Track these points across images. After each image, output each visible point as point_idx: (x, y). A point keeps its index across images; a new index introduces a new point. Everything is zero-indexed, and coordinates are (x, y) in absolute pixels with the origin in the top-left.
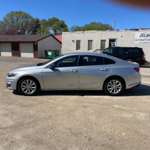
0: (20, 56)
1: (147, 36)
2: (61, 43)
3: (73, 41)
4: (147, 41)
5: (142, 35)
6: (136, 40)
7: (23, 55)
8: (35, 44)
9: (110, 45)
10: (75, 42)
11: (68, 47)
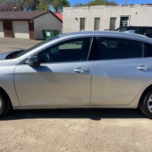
0: (13, 37)
2: (62, 21)
3: (76, 19)
7: (18, 35)
8: (31, 22)
9: (121, 24)
10: (79, 19)
11: (70, 27)
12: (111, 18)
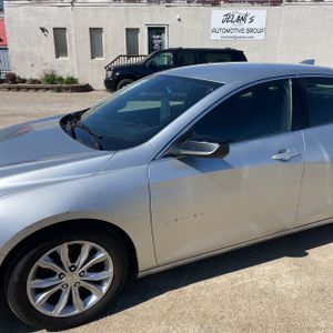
1: (238, 20)
3: (43, 30)
4: (239, 34)
5: (227, 19)
6: (214, 31)
10: (51, 31)
11: (29, 50)
12: (127, 29)
